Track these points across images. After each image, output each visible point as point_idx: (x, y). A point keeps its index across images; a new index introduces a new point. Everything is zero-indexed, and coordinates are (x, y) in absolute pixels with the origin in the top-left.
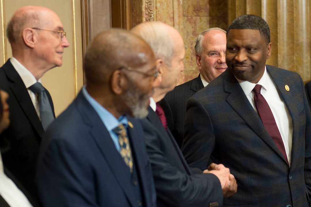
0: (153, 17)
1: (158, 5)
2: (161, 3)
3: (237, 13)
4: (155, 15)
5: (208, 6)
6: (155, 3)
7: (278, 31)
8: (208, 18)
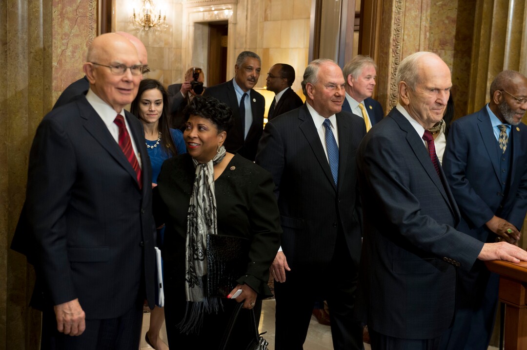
0: (399, 48)
1: (406, 37)
2: (409, 36)
3: (480, 49)
4: (401, 47)
5: (454, 40)
6: (402, 35)
7: (520, 67)
8: (453, 52)
